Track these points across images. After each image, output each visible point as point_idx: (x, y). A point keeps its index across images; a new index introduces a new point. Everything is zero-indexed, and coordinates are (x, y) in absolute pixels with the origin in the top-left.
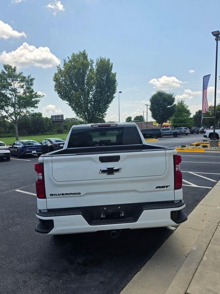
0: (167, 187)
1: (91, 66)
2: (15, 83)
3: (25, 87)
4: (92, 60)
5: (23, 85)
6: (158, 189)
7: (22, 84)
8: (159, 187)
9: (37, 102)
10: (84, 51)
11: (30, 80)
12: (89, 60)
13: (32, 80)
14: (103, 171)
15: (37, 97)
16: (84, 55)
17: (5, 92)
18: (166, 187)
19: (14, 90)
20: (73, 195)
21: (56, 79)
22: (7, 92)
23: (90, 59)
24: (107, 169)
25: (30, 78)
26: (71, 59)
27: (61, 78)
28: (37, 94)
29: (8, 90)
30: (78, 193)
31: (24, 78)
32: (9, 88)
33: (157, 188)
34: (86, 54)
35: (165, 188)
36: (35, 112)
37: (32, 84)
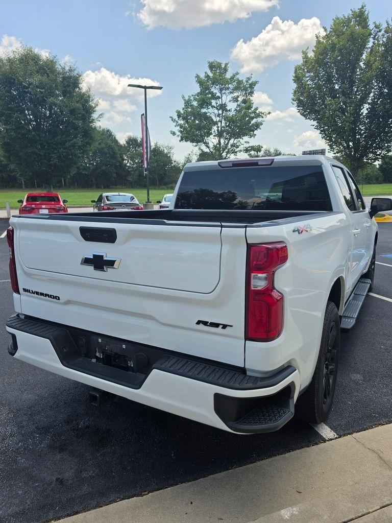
0: (224, 327)
1: (374, 38)
2: (225, 93)
3: (240, 99)
4: (378, 24)
5: (238, 97)
6: (201, 326)
7: (235, 95)
8: (205, 323)
9: (257, 126)
10: (363, 7)
11: (250, 84)
12: (371, 26)
13: (252, 85)
14: (86, 261)
15: (258, 116)
16: (361, 17)
17: (207, 111)
18: (221, 326)
19: (223, 107)
20: (50, 299)
21: (298, 79)
22: (209, 110)
23: (375, 23)
24: (92, 257)
25: (250, 82)
26: (329, 30)
27: (307, 75)
28: (257, 112)
29: (210, 107)
30: (56, 297)
31: (240, 82)
32: (211, 103)
33: (199, 322)
34: (366, 13)
35: (220, 330)
36: (251, 145)
37: (251, 93)
